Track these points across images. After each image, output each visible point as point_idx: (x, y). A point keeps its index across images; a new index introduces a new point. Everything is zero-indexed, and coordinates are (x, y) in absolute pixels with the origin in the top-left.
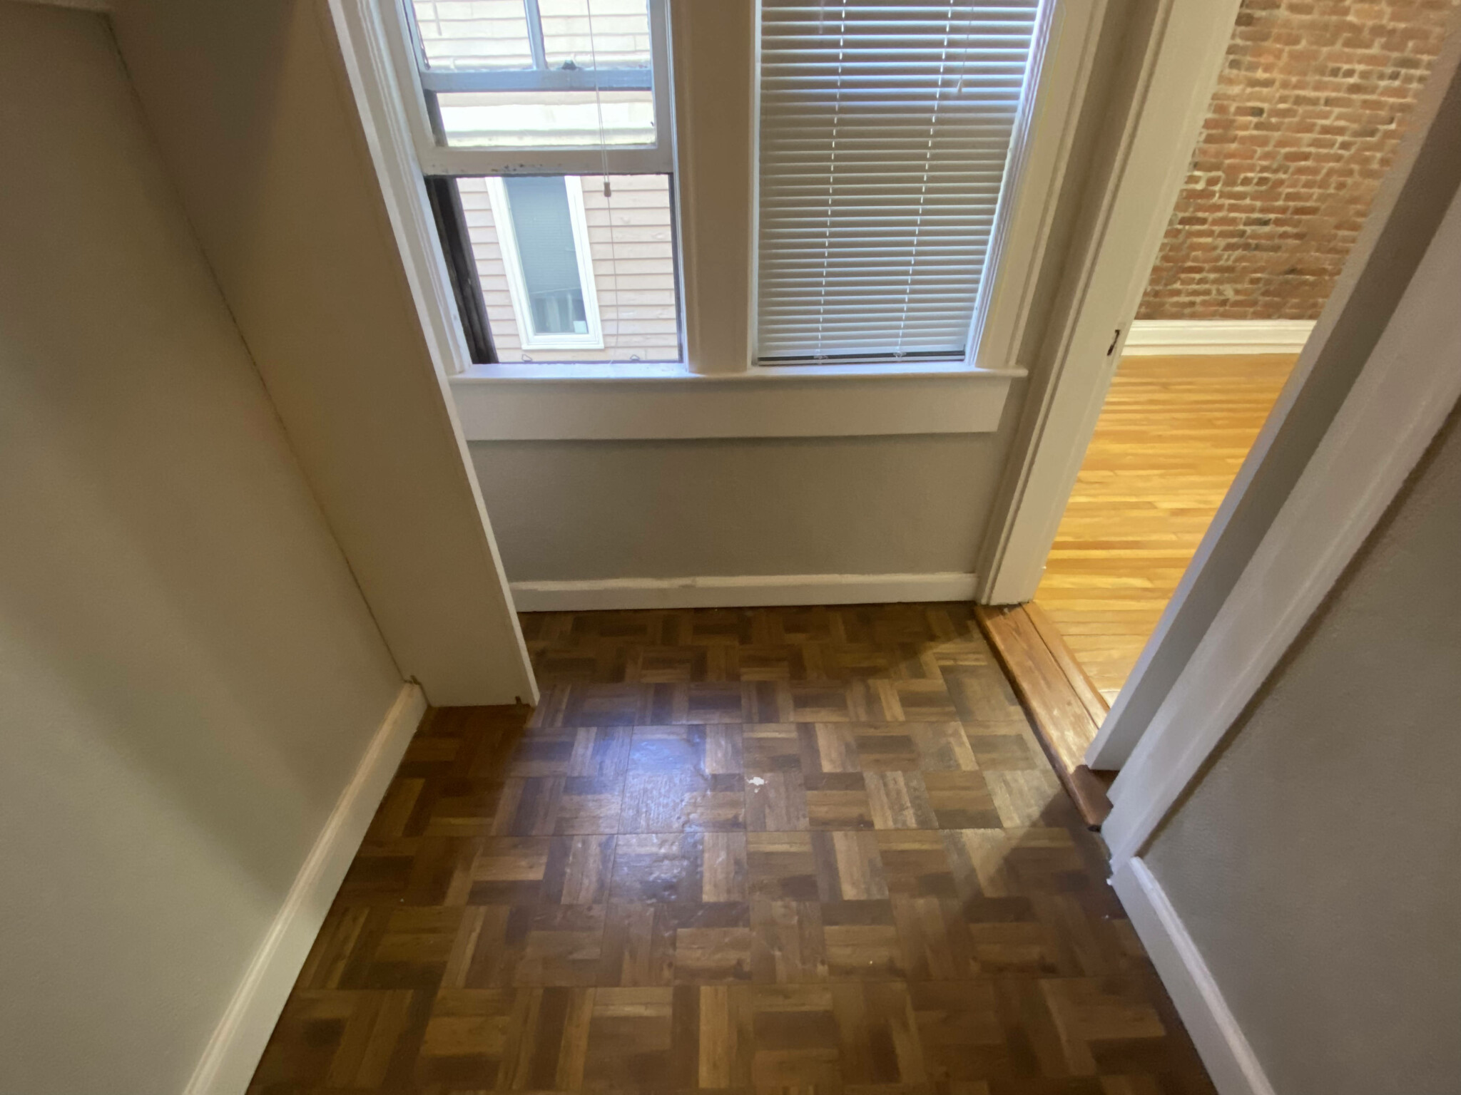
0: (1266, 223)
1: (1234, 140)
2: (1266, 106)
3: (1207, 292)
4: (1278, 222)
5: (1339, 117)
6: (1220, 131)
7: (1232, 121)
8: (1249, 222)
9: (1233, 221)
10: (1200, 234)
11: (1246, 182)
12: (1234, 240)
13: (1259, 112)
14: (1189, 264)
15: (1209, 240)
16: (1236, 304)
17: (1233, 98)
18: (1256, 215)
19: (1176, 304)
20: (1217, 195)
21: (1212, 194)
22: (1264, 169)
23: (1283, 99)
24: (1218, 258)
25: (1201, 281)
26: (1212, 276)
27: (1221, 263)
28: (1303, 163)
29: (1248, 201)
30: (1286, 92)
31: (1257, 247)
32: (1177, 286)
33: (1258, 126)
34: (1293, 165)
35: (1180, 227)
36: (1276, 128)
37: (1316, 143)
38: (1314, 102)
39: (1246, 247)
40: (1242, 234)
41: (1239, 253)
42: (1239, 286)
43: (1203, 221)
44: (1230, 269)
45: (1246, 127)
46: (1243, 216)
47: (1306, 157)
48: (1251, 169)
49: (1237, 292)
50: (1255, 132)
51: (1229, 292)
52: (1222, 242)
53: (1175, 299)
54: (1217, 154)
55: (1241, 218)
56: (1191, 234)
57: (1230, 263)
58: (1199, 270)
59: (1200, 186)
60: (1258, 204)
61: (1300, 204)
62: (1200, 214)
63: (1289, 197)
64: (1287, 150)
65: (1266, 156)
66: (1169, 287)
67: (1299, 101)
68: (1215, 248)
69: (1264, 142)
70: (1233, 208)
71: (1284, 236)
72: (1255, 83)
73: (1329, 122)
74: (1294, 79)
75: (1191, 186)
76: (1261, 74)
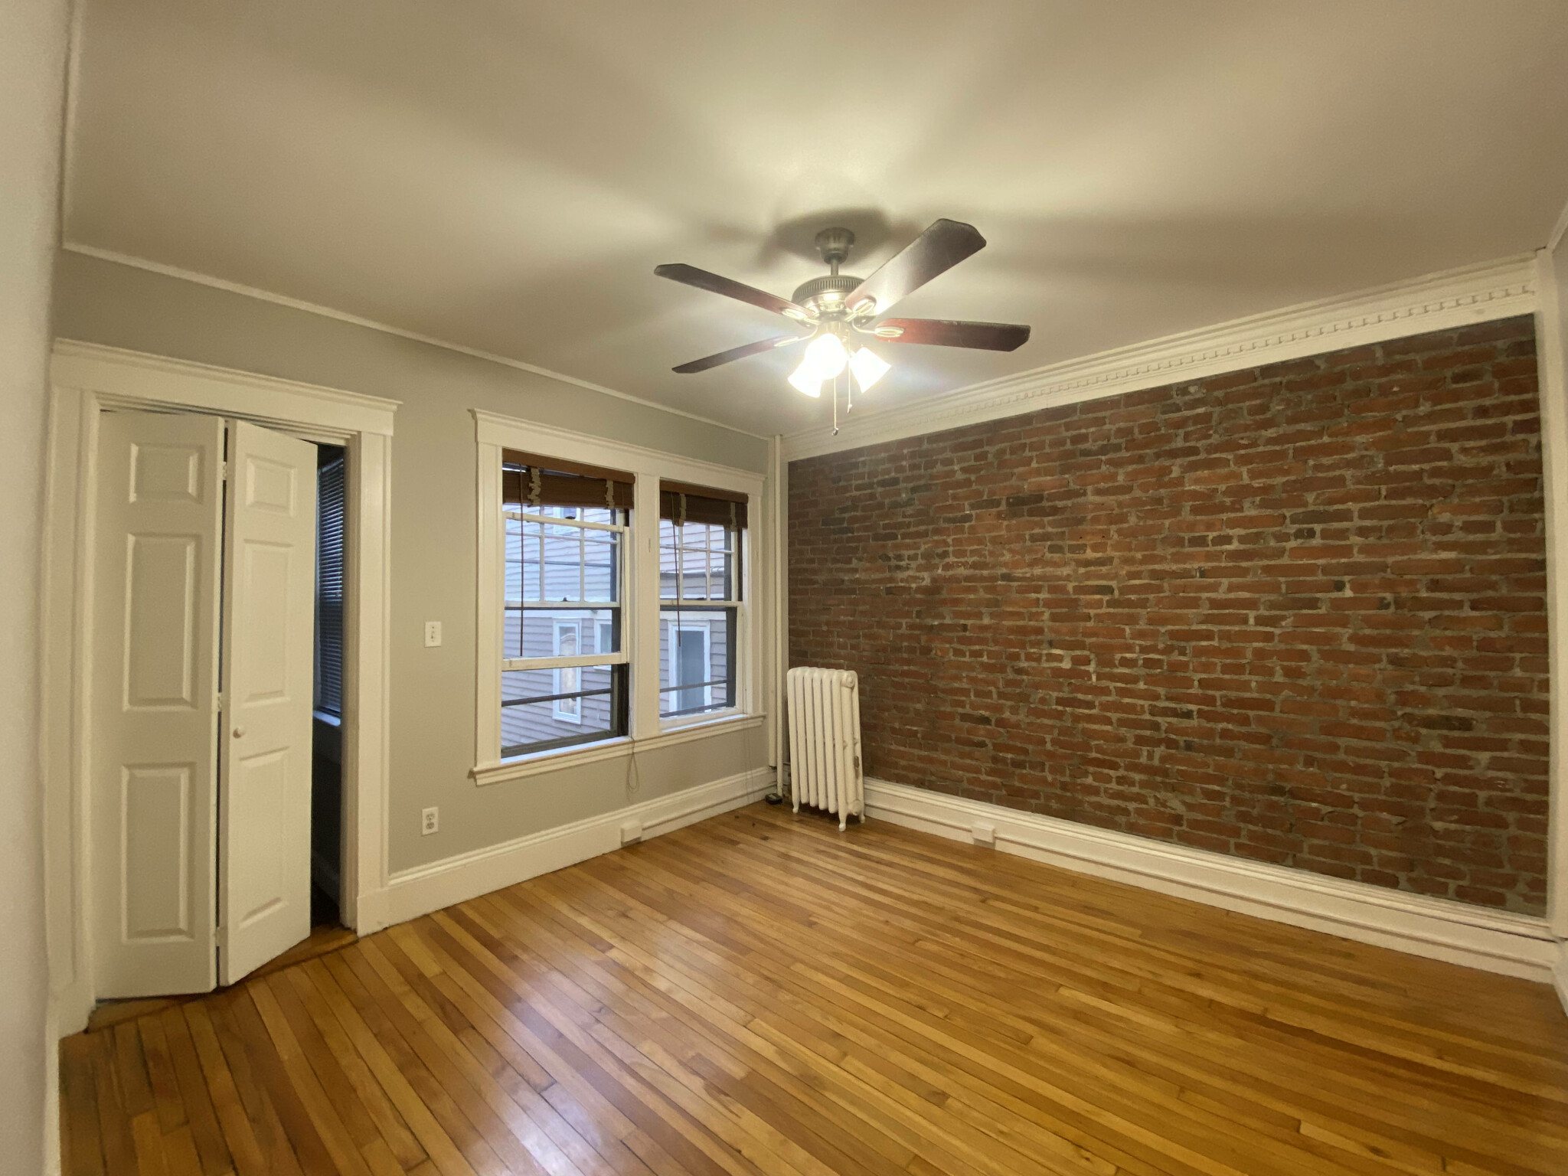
0: (1188, 715)
1: (1088, 618)
2: (1114, 584)
3: (1140, 798)
5: (1231, 588)
6: (1065, 610)
7: (1076, 600)
8: (1156, 712)
9: (1131, 709)
10: (1090, 719)
11: (1125, 663)
12: (1148, 733)
13: (1109, 590)
14: (1094, 755)
15: (1108, 728)
16: (1195, 824)
17: (1068, 578)
18: (1163, 704)
19: (1099, 806)
20: (1094, 678)
21: (1088, 674)
22: (1144, 650)
23: (1136, 575)
24: (1137, 754)
25: (1121, 780)
26: (1137, 777)
27: (1143, 760)
28: (1206, 643)
29: (1142, 685)
30: (1133, 569)
31: (1189, 746)
32: (1090, 780)
33: (1112, 604)
34: (1191, 645)
35: (1060, 708)
36: (1143, 604)
37: (1207, 619)
38: (1186, 574)
39: (1171, 744)
40: (1155, 726)
41: (1160, 751)
42: (1188, 799)
43: (1090, 705)
44: (1160, 772)
45: (1098, 608)
46: (1146, 703)
47: (1209, 636)
48: (1129, 648)
49: (1190, 807)
50: (1112, 610)
51: (1176, 805)
52: (1129, 734)
53: (1094, 799)
54: (1074, 632)
55: (1142, 706)
56: (1077, 719)
57: (1156, 762)
58: (1114, 766)
59: (1066, 665)
60: (1161, 691)
61: (1233, 694)
62: (1080, 696)
64: (1170, 627)
65: (1141, 635)
66: (1079, 781)
67: (1155, 575)
68: (1122, 740)
69: (1132, 620)
70: (1121, 692)
71: (1225, 734)
72: (1087, 563)
73: (1220, 595)
74: (1139, 555)
75: (1055, 664)
76: (1090, 554)
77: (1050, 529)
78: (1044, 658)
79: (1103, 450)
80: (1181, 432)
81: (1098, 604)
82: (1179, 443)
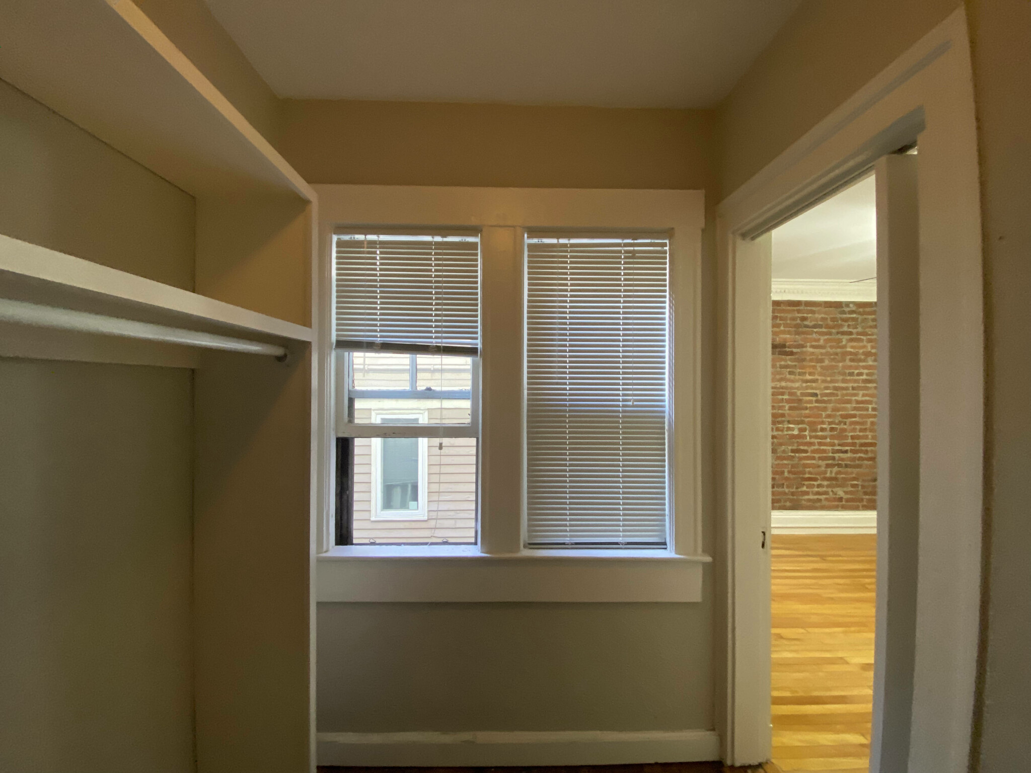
0: (846, 452)
1: (806, 408)
2: (818, 392)
3: (826, 493)
4: (852, 451)
5: (864, 395)
6: (796, 405)
7: (801, 400)
8: (834, 452)
9: (824, 451)
10: (807, 458)
11: (822, 430)
12: (830, 462)
13: (816, 395)
14: (807, 476)
15: (814, 462)
16: (847, 500)
17: (797, 388)
18: (837, 448)
19: (809, 500)
20: (808, 438)
21: (805, 436)
22: (830, 423)
23: (827, 388)
24: (825, 473)
25: (819, 486)
26: (825, 483)
27: (828, 475)
28: (854, 419)
29: (828, 440)
30: (827, 385)
31: (846, 466)
32: (805, 489)
33: (817, 401)
34: (848, 421)
35: (793, 454)
36: (829, 402)
37: (855, 409)
38: (846, 389)
39: (839, 465)
40: (834, 458)
41: (835, 469)
42: (845, 489)
43: (806, 451)
44: (835, 479)
46: (830, 448)
47: (854, 416)
48: (823, 423)
49: (846, 493)
50: (817, 405)
51: (840, 492)
52: (823, 463)
53: (806, 497)
54: (799, 416)
56: (800, 459)
57: (833, 475)
58: (815, 480)
59: (796, 432)
60: (836, 442)
61: (862, 441)
62: (802, 448)
63: (853, 437)
64: (840, 413)
65: (829, 416)
66: (800, 490)
67: (836, 388)
68: (819, 466)
69: (825, 409)
70: (820, 444)
71: (860, 459)
72: (807, 381)
73: (860, 398)
74: (829, 379)
75: (790, 432)
76: (808, 377)
77: (789, 363)
78: (785, 429)
79: (815, 326)
80: (846, 324)
81: (810, 402)
82: (845, 329)
